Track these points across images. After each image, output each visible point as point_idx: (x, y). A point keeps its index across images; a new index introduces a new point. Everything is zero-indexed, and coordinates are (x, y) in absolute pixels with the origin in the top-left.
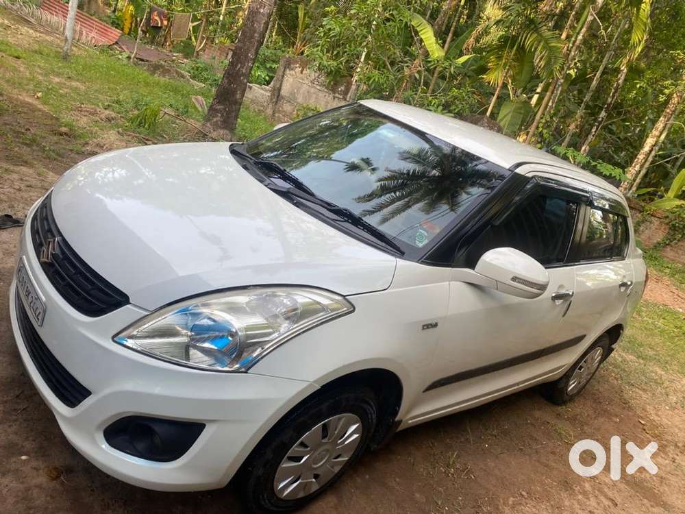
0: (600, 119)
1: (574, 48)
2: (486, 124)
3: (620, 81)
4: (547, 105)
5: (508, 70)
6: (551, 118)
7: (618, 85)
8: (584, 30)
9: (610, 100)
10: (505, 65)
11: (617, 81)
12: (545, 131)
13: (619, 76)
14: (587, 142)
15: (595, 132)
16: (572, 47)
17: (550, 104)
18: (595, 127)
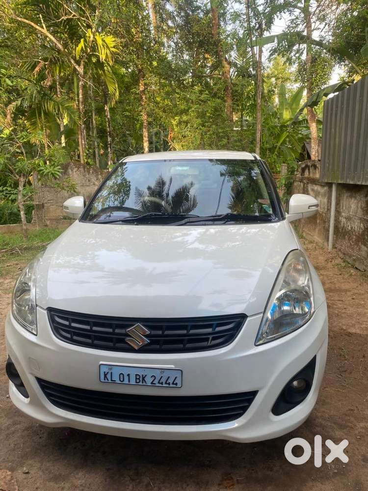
0: (110, 142)
1: (80, 104)
2: (74, 167)
3: (109, 117)
4: (82, 144)
5: (46, 130)
6: (88, 151)
7: (108, 119)
8: (81, 91)
9: (108, 129)
10: (42, 128)
11: (107, 117)
12: (89, 160)
13: (106, 114)
14: (109, 159)
15: (111, 151)
16: (79, 104)
17: (83, 143)
18: (109, 148)
